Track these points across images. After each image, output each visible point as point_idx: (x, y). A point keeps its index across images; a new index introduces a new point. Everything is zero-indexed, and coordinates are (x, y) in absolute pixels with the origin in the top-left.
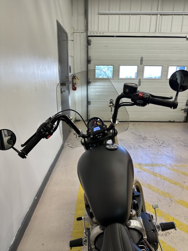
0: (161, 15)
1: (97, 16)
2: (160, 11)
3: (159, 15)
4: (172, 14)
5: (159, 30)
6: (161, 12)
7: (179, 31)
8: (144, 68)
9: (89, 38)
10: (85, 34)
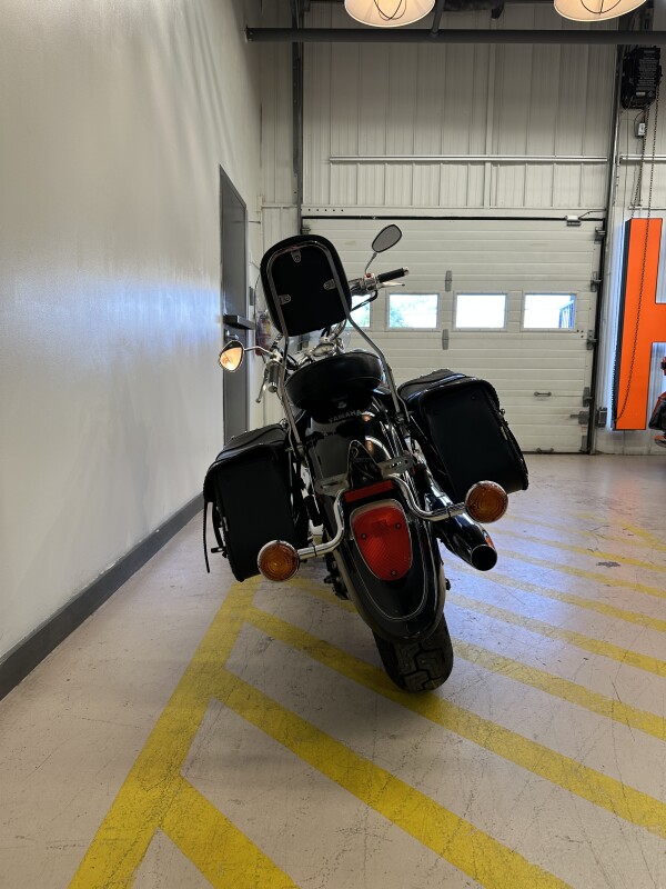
0: (494, 163)
3: (488, 165)
4: (523, 163)
5: (493, 202)
6: (495, 157)
7: (547, 204)
8: (454, 299)
9: (305, 222)
10: (294, 211)
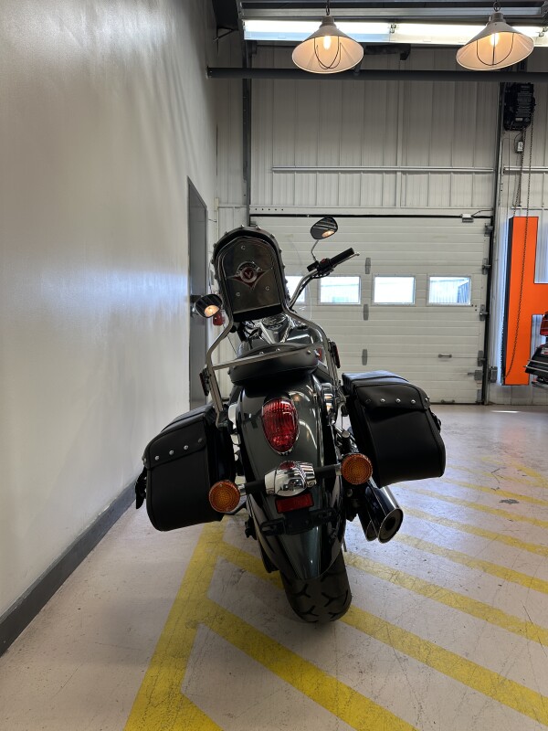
0: (403, 172)
1: (268, 176)
2: (400, 167)
3: (399, 174)
4: (427, 172)
5: (403, 203)
6: (405, 168)
7: (445, 204)
8: (373, 280)
9: (253, 219)
10: (243, 210)
